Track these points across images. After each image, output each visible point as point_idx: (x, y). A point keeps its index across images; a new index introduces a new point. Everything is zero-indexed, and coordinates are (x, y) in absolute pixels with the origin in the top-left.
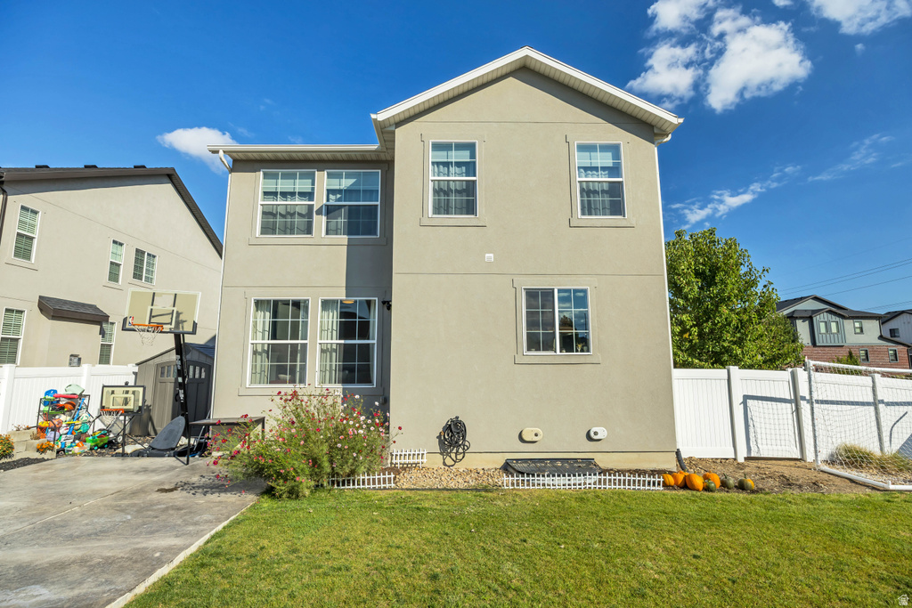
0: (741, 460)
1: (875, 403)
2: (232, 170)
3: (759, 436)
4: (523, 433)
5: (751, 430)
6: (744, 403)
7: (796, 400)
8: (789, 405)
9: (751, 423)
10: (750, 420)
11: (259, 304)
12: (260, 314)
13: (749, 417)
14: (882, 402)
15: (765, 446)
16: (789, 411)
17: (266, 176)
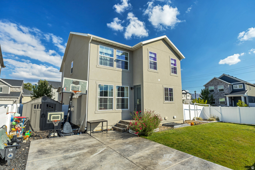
3: (186, 116)
4: (165, 118)
7: (189, 110)
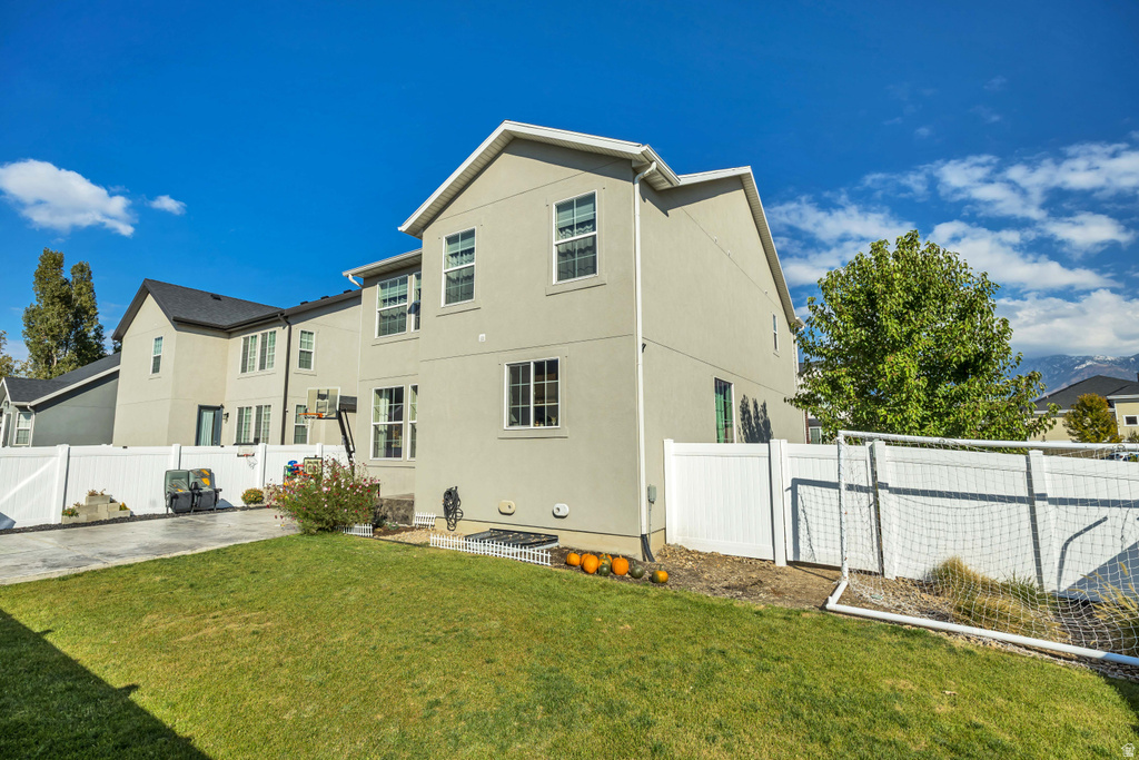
0: (781, 562)
1: (1031, 499)
2: (364, 287)
3: (814, 534)
5: (802, 526)
6: (794, 489)
7: (875, 489)
8: (864, 495)
9: (801, 515)
10: (800, 512)
11: (379, 392)
12: (382, 401)
13: (800, 507)
14: (1042, 497)
15: (823, 550)
16: (865, 503)
17: (383, 287)
